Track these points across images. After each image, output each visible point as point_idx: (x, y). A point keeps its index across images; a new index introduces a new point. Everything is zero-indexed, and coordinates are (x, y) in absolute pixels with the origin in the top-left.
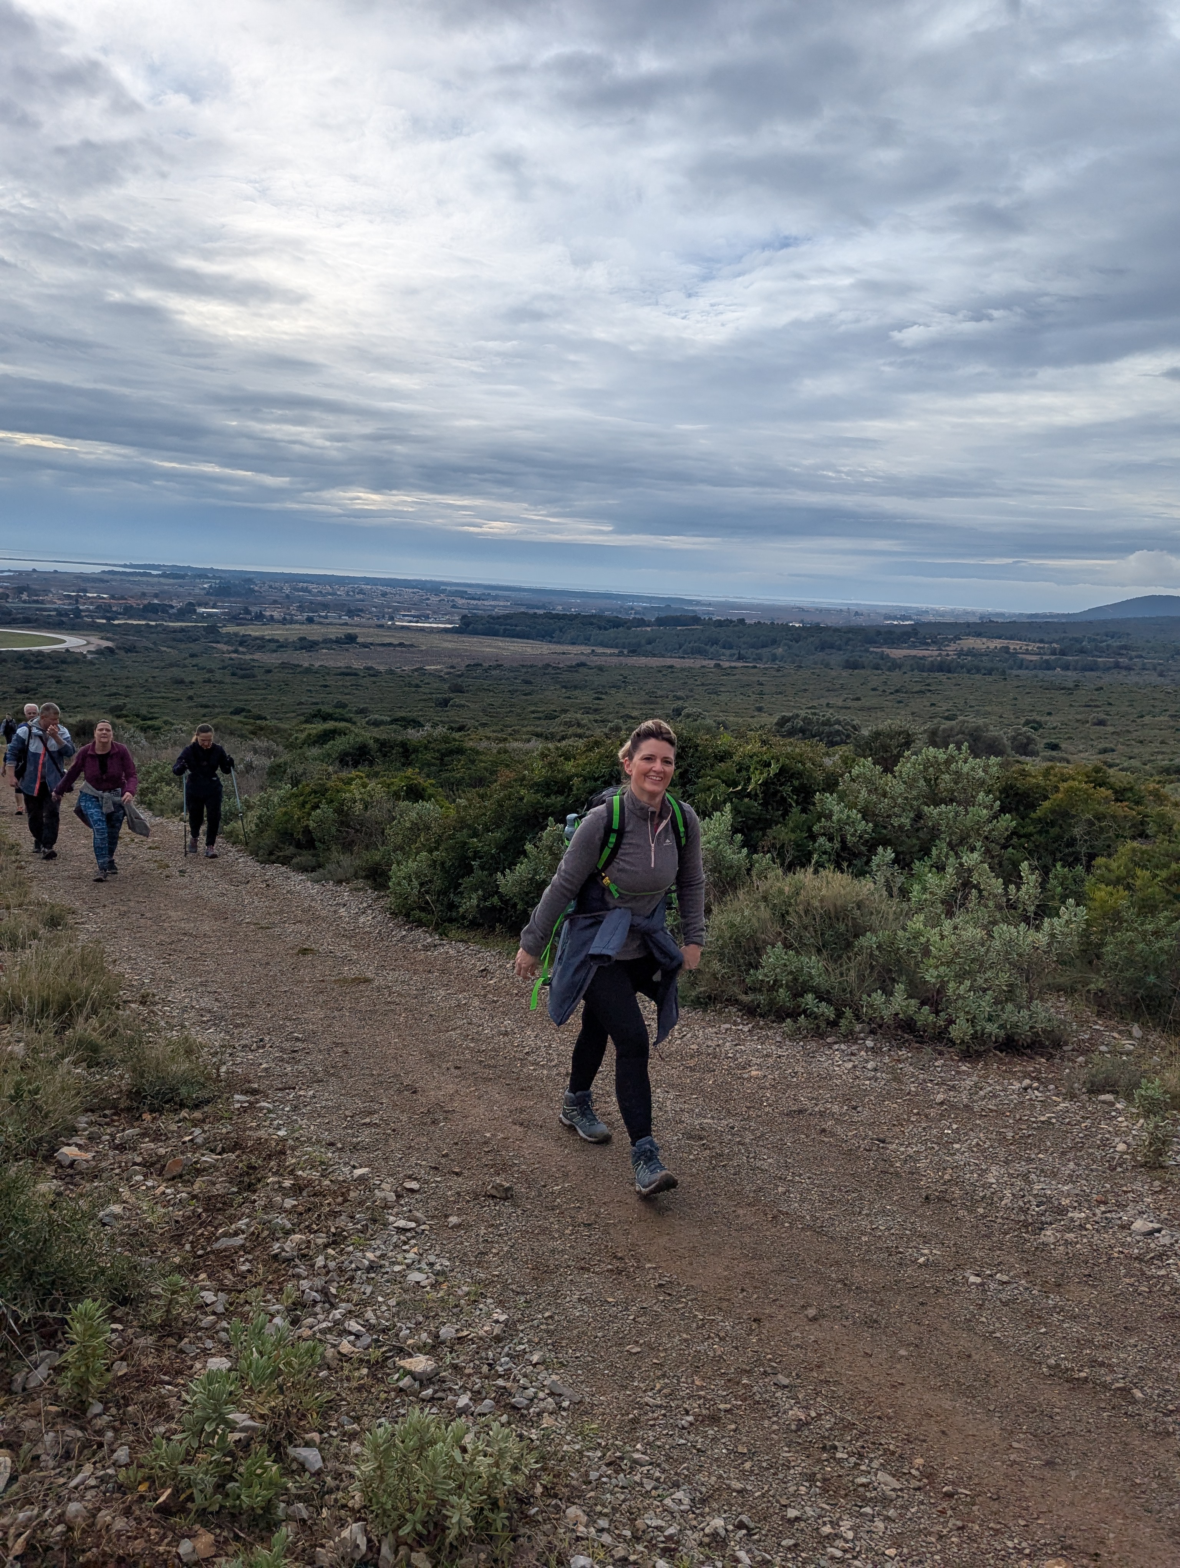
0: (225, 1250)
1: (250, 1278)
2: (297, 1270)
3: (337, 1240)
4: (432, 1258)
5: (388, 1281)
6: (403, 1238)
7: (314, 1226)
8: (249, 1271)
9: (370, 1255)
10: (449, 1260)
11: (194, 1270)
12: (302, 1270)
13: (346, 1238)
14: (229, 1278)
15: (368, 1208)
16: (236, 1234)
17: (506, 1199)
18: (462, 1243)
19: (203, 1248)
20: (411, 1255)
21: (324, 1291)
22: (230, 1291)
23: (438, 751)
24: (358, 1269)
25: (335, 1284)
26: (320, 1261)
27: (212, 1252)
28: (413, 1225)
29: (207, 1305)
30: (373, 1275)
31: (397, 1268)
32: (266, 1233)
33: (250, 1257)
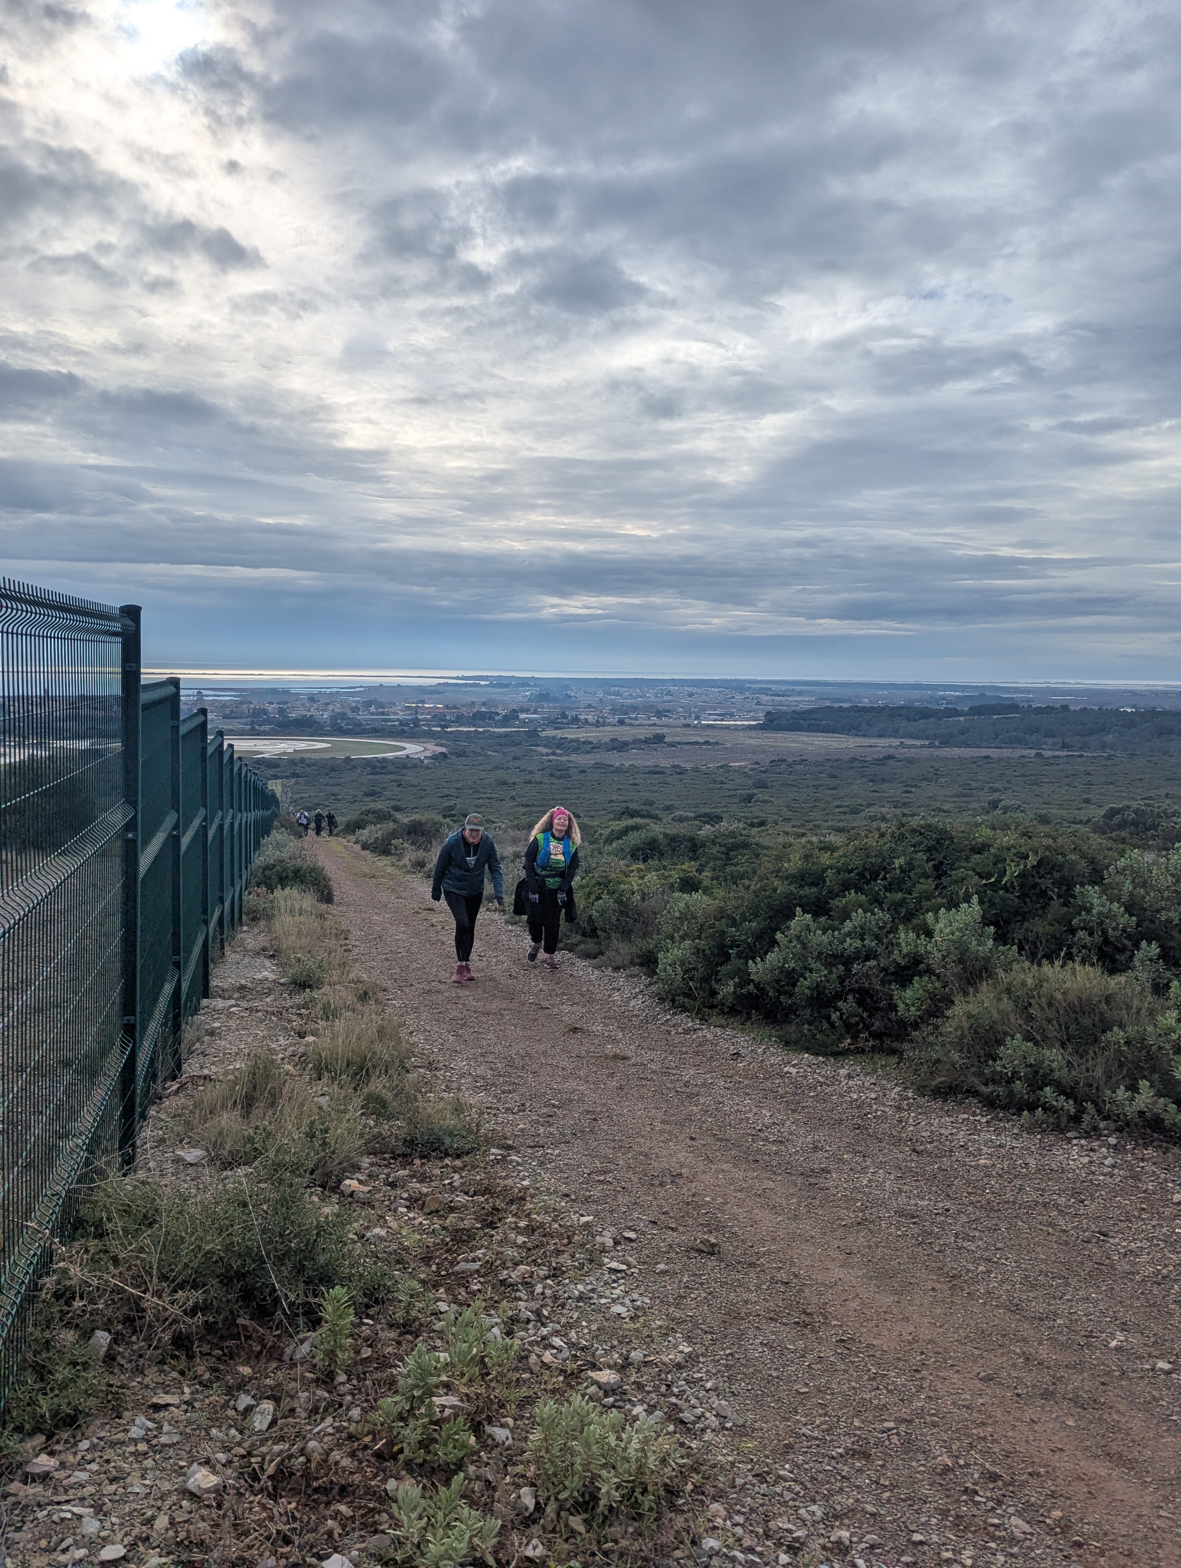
0: (463, 1272)
1: (479, 1295)
2: (518, 1294)
3: (556, 1273)
4: (635, 1296)
5: (593, 1310)
6: (614, 1277)
7: (539, 1261)
8: (479, 1290)
9: (580, 1287)
10: (651, 1299)
11: (436, 1286)
12: (522, 1294)
13: (564, 1272)
14: (462, 1294)
15: (587, 1250)
16: (474, 1260)
17: (712, 1254)
18: (665, 1287)
19: (446, 1270)
20: (617, 1292)
21: (538, 1313)
22: (461, 1305)
23: (725, 845)
24: (570, 1298)
25: (549, 1309)
26: (539, 1289)
27: (453, 1273)
28: (624, 1267)
29: (441, 1313)
30: (581, 1304)
31: (603, 1301)
32: (499, 1262)
33: (482, 1280)
